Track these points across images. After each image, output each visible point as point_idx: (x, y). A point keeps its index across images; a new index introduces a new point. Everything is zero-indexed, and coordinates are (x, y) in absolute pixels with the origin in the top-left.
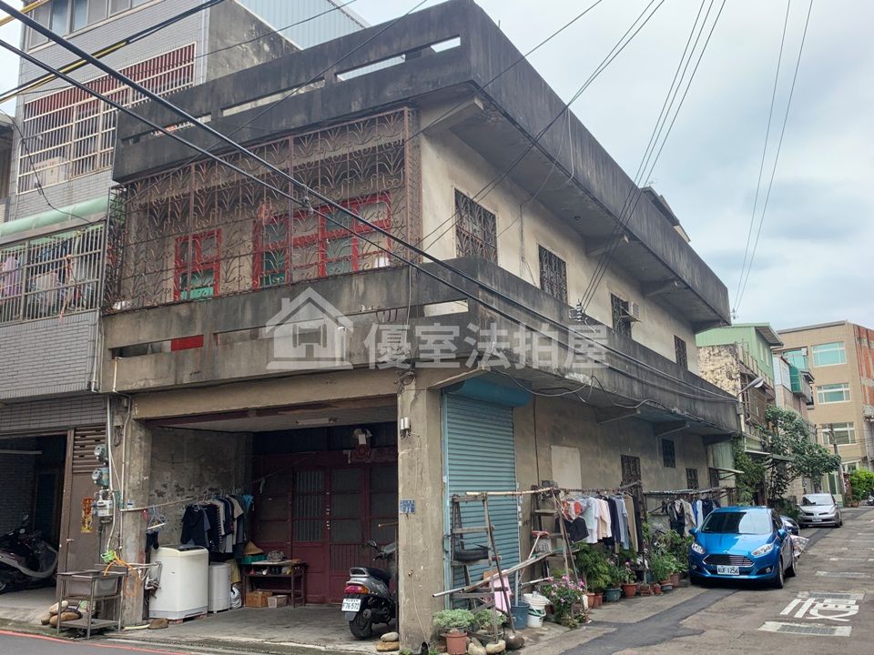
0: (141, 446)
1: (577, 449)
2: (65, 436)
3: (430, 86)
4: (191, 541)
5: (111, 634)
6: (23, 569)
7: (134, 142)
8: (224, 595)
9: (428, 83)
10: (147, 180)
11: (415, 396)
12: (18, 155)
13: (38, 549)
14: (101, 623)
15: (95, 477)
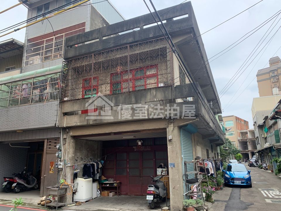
0: (72, 145)
1: (200, 147)
2: (44, 141)
3: (178, 29)
4: (86, 176)
5: (63, 208)
6: (26, 185)
7: (70, 48)
8: (96, 193)
9: (177, 28)
10: (76, 59)
11: (173, 129)
12: (25, 55)
13: (30, 178)
14: (61, 204)
15: (57, 155)
